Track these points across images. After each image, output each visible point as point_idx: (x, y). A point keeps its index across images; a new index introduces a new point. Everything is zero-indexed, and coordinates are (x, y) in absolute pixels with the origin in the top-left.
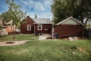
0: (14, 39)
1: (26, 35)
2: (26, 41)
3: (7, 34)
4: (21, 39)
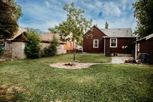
0: (74, 60)
1: (88, 54)
2: (91, 64)
4: (84, 61)
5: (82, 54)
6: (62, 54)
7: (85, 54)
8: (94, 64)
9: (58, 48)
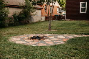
3: (43, 19)
5: (63, 22)
6: (39, 22)
7: (68, 21)
8: (78, 36)
9: (33, 14)
